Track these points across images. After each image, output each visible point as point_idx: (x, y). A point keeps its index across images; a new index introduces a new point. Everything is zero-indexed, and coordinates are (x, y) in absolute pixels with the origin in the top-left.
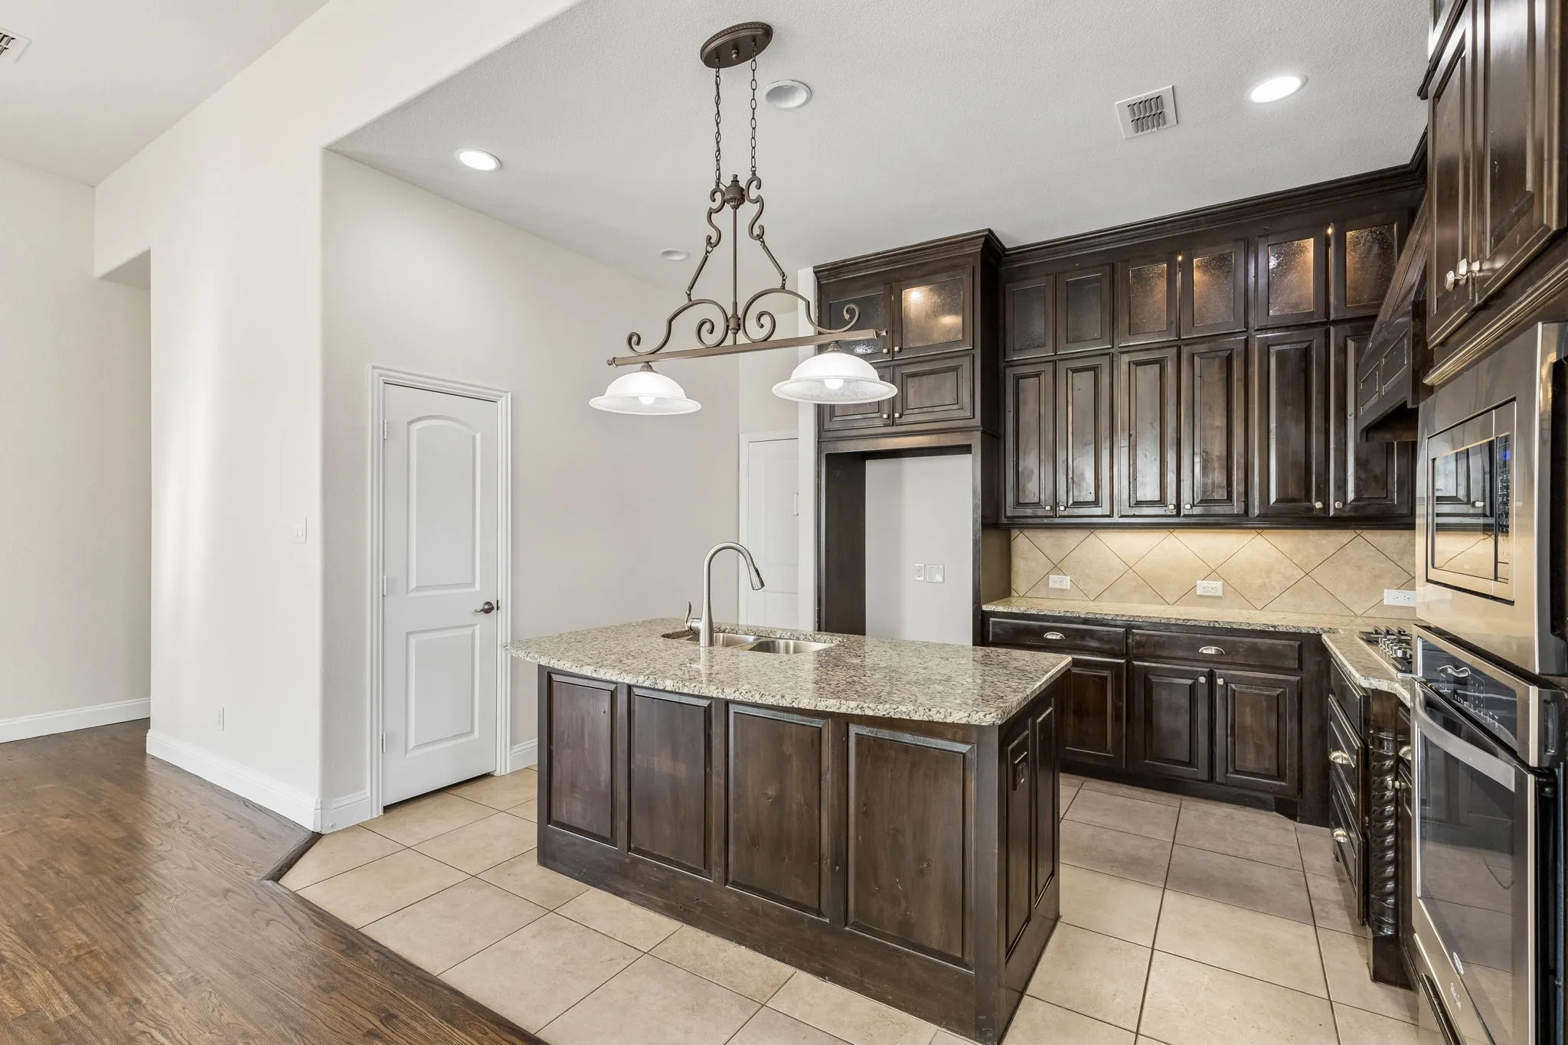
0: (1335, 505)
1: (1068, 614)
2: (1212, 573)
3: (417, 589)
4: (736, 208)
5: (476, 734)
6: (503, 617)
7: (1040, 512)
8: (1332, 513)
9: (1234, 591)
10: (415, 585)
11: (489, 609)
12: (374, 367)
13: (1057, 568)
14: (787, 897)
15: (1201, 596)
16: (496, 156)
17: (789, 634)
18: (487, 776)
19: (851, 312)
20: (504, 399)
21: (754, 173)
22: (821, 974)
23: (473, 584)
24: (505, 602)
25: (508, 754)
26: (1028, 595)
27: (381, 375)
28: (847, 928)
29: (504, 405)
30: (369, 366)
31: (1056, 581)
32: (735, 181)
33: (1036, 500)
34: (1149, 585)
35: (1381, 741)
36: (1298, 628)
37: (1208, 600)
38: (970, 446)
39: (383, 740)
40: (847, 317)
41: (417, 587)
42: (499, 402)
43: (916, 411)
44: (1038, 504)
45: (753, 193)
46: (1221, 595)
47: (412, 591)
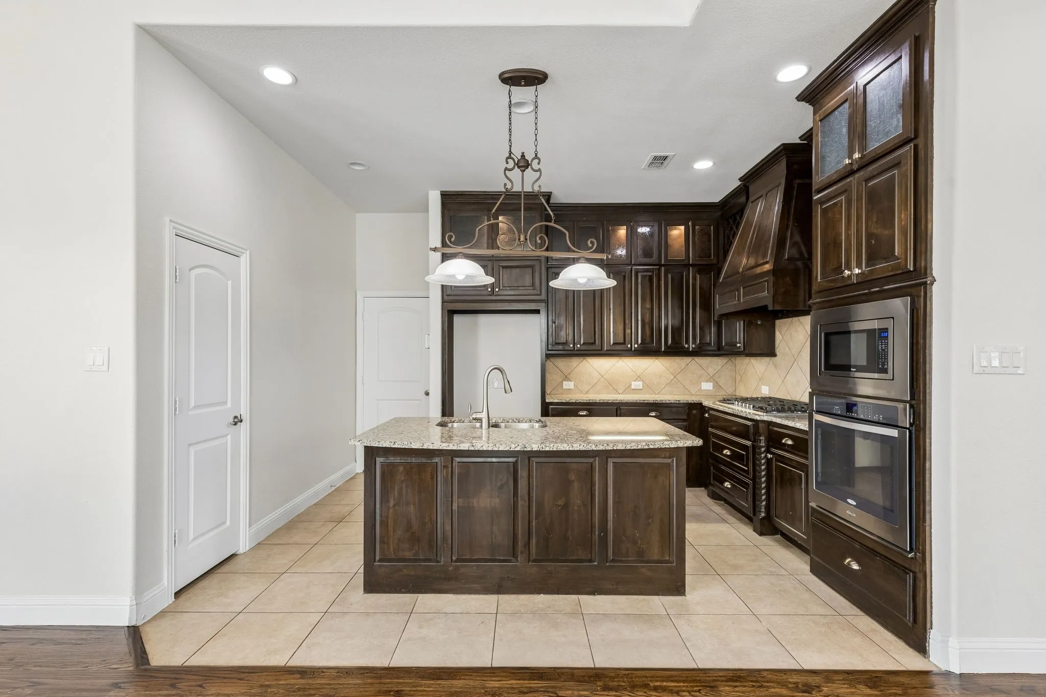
0: (692, 346)
1: (591, 401)
2: (638, 378)
3: (197, 407)
4: (523, 171)
5: (228, 523)
6: (244, 427)
7: (567, 348)
8: (691, 349)
9: (648, 387)
10: (193, 405)
11: (237, 421)
12: (171, 221)
13: (567, 378)
14: (570, 558)
15: (633, 389)
16: (296, 76)
17: (501, 419)
18: (233, 556)
19: (592, 242)
20: (245, 255)
21: (536, 155)
22: (592, 593)
23: (225, 403)
24: (246, 416)
25: (247, 534)
26: (552, 393)
27: (174, 228)
28: (608, 564)
29: (244, 260)
30: (167, 219)
31: (568, 385)
32: (523, 156)
33: (565, 341)
34: (610, 385)
35: (760, 440)
36: (687, 401)
37: (637, 391)
38: (539, 310)
39: (175, 536)
40: (590, 245)
41: (194, 406)
42: (242, 257)
43: (508, 288)
44: (566, 343)
45: (535, 164)
46: (641, 388)
47: (191, 410)
